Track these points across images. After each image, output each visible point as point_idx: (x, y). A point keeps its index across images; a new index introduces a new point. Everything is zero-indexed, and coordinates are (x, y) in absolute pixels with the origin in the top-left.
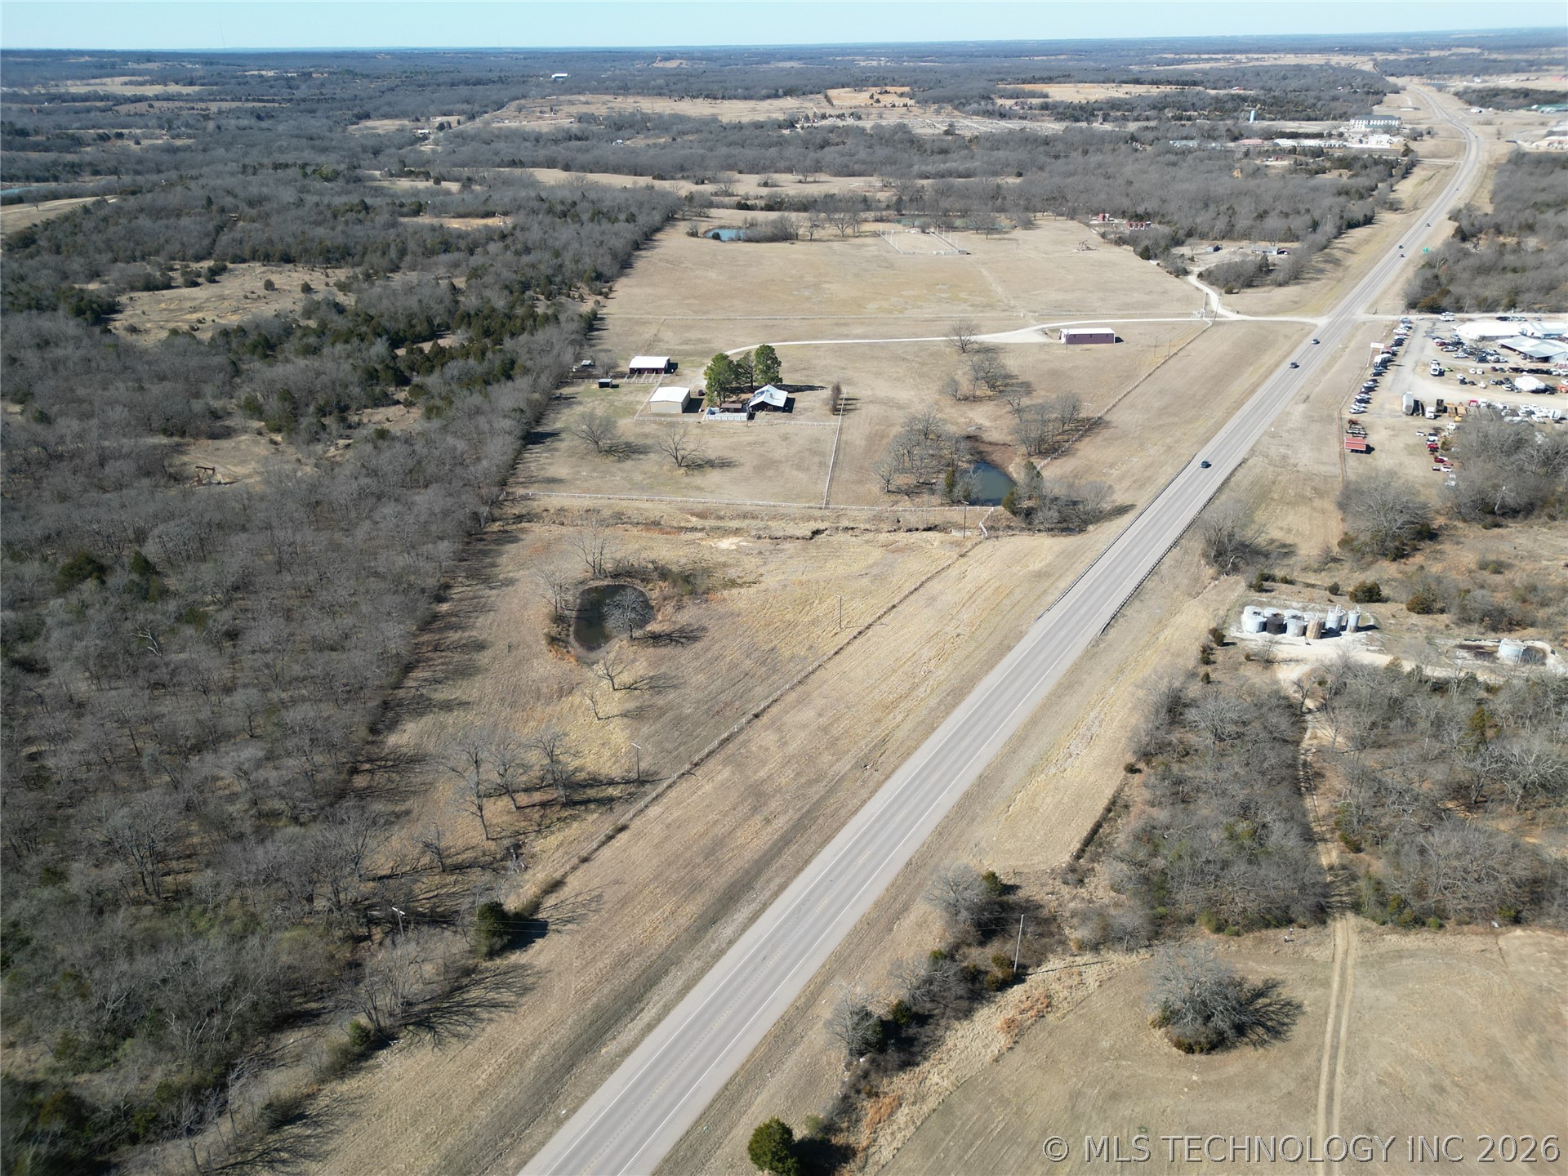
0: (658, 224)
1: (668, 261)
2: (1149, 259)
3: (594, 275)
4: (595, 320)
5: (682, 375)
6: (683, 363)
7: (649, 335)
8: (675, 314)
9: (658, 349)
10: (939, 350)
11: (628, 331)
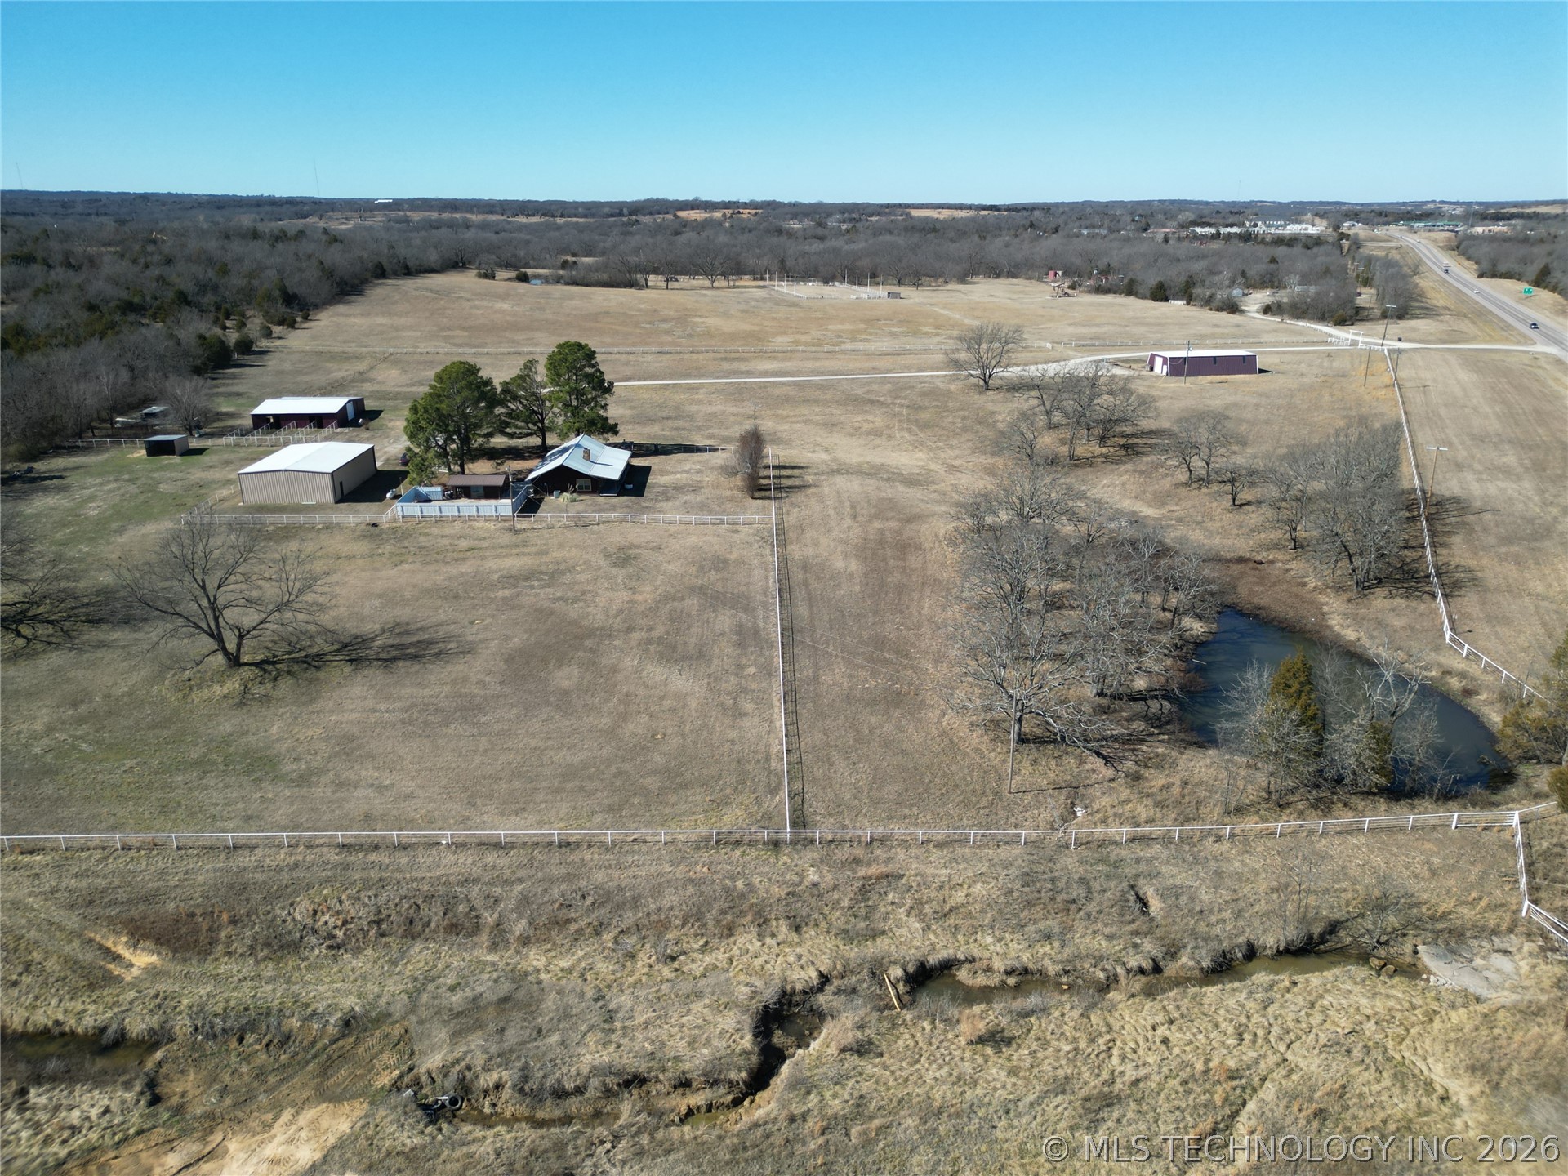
2: (1166, 300)
3: (277, 293)
4: (243, 354)
5: (381, 430)
6: (396, 410)
7: (348, 373)
8: (416, 348)
9: (353, 392)
10: (935, 387)
11: (305, 368)
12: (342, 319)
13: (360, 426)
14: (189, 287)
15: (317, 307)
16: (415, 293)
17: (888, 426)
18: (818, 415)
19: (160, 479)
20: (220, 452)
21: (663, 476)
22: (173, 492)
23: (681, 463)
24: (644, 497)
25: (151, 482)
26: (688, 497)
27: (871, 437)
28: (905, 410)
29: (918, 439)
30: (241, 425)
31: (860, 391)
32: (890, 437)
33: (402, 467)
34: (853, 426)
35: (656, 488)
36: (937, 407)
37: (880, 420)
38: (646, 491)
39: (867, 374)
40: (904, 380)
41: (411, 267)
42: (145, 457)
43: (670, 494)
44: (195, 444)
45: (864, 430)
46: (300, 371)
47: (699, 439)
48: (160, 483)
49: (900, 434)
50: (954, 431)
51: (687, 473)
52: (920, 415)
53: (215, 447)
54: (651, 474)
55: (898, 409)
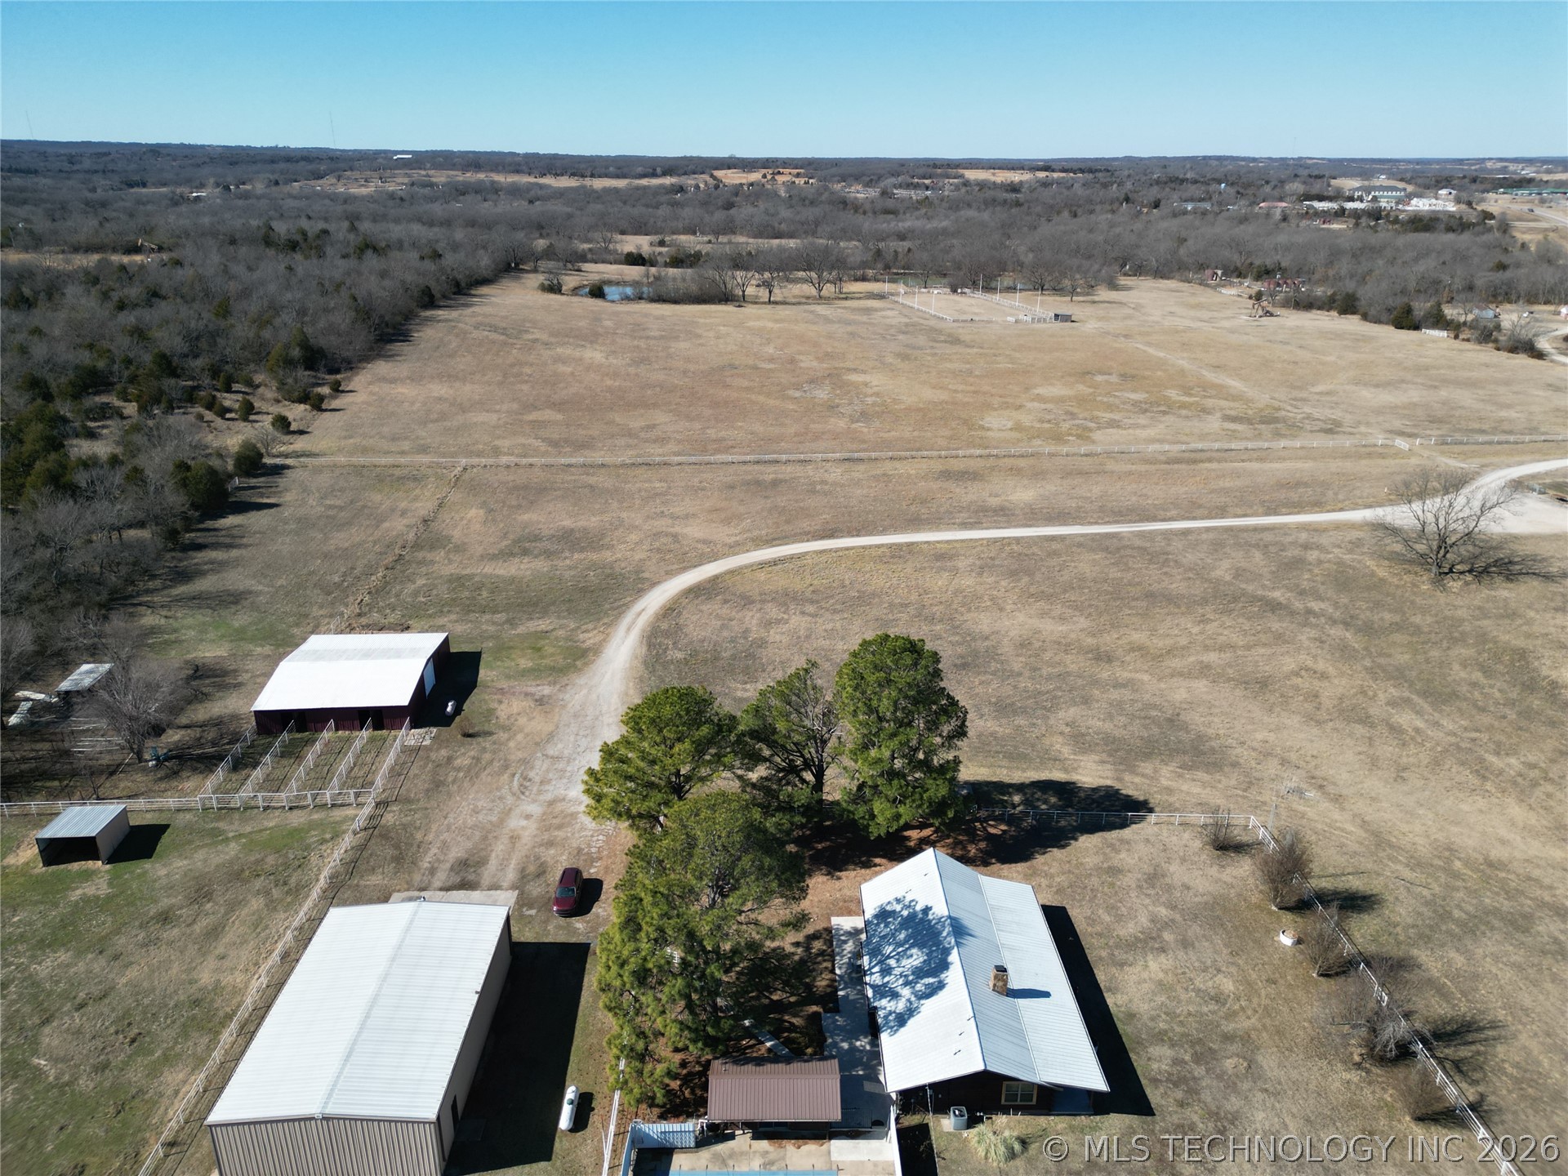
0: (485, 273)
1: (494, 329)
2: (1416, 327)
3: (296, 352)
4: (249, 474)
5: (490, 734)
6: (503, 649)
7: (405, 521)
8: (496, 452)
9: (420, 582)
10: (1340, 563)
11: (341, 508)
12: (386, 388)
14: (174, 344)
15: (350, 365)
16: (476, 334)
17: (1364, 693)
18: (1207, 648)
19: (49, 994)
20: (190, 842)
21: (1122, 965)
22: (66, 1078)
23: (1112, 885)
24: (1157, 1118)
25: (27, 1009)
26: (1260, 1116)
27: (1360, 730)
28: (1348, 635)
29: (1453, 740)
30: (235, 717)
31: (1222, 571)
32: (1395, 730)
33: (562, 921)
34: (1297, 688)
35: (1151, 1050)
36: (1398, 627)
37: (1331, 670)
38: (1139, 1072)
39: (1194, 518)
40: (1268, 537)
41: (460, 277)
42: (40, 868)
43: (1206, 1096)
44: (144, 811)
45: (1327, 703)
46: (333, 518)
47: (1066, 751)
48: (46, 1022)
49: (1405, 719)
50: (1504, 717)
51: (1163, 950)
52: (1390, 656)
53: (181, 815)
54: (1092, 955)
55: (1336, 632)
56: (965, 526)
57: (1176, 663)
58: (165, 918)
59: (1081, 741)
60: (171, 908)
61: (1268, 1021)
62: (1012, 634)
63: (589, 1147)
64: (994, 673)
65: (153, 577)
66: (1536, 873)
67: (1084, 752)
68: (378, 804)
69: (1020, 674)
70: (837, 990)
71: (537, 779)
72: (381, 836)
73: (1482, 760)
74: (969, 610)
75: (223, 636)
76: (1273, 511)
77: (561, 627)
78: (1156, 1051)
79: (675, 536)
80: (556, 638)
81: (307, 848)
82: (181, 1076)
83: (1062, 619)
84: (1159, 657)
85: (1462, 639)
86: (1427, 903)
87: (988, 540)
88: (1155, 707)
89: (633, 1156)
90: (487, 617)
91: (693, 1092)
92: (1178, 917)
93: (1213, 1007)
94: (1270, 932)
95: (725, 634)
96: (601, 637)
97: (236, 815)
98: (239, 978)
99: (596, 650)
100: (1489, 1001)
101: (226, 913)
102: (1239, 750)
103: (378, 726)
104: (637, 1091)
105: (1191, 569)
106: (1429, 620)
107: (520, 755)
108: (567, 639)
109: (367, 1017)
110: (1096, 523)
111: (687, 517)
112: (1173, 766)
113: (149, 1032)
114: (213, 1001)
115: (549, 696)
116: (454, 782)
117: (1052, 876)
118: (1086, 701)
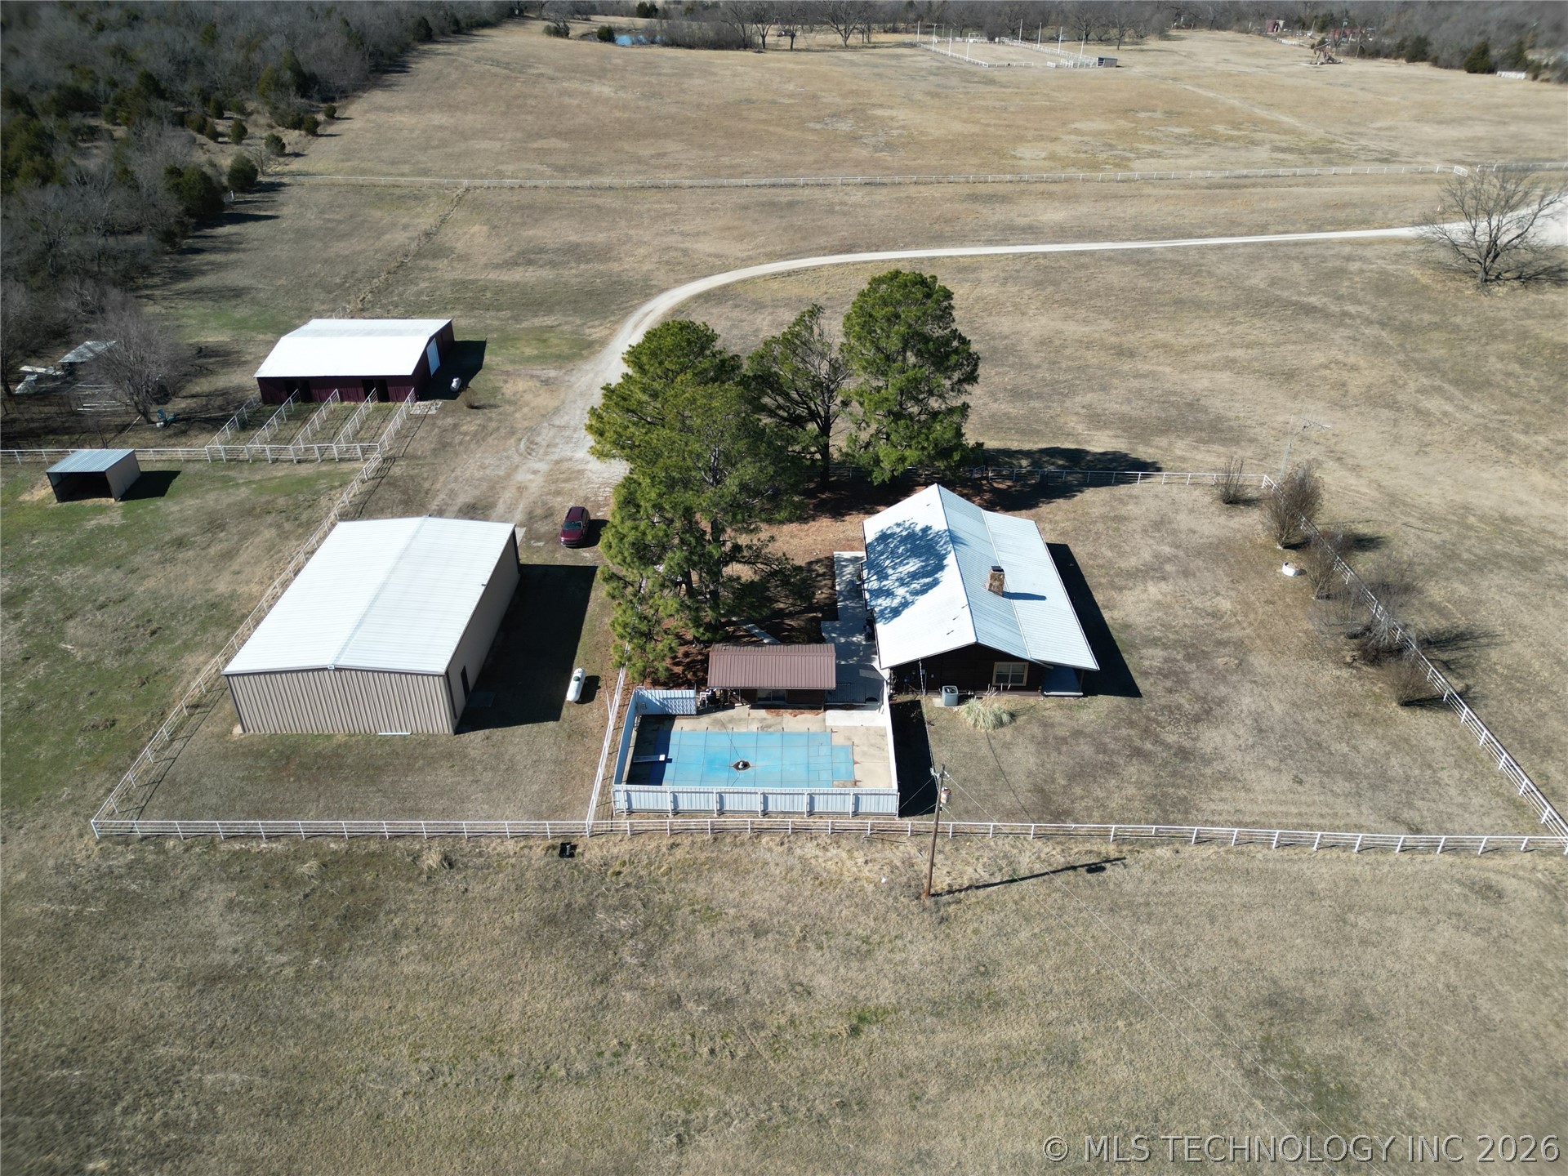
0: (488, 16)
1: (498, 63)
2: (1491, 70)
3: (287, 76)
4: (243, 190)
5: (495, 406)
6: (507, 340)
7: (407, 234)
8: (500, 175)
9: (423, 285)
10: (1383, 272)
11: (340, 222)
12: (382, 117)
13: (453, 395)
14: (160, 65)
15: (347, 94)
16: (477, 67)
17: (1393, 381)
18: (1234, 346)
19: (71, 598)
20: (201, 486)
21: (1120, 589)
22: (93, 658)
23: (1117, 529)
24: (1145, 699)
25: (51, 608)
26: (1247, 700)
27: (1385, 413)
28: (1384, 334)
29: (1481, 421)
30: (240, 389)
31: (1258, 279)
32: (1421, 413)
33: (570, 551)
34: (1325, 379)
35: (1144, 651)
36: (1436, 327)
37: (1362, 364)
38: (1130, 667)
39: (1232, 235)
40: (1309, 251)
41: (459, 16)
42: (54, 503)
43: (1195, 685)
44: (152, 458)
45: (1353, 389)
46: (333, 230)
47: (1080, 428)
48: (69, 618)
49: (1434, 404)
50: (1538, 402)
51: (1164, 578)
52: (1425, 351)
53: (191, 465)
54: (1090, 582)
55: (1371, 331)
56: (990, 242)
57: (1201, 358)
58: (180, 543)
59: (1096, 419)
60: (186, 535)
61: (1263, 632)
62: (1033, 334)
63: (596, 714)
64: (1012, 366)
65: (152, 275)
66: (1551, 527)
67: (1098, 428)
68: (384, 460)
69: (1038, 367)
70: (836, 602)
71: (544, 443)
72: (389, 484)
73: (1508, 438)
74: (990, 315)
75: (224, 325)
76: (1320, 229)
77: (566, 323)
78: (1148, 652)
79: (685, 252)
80: (562, 332)
81: (317, 493)
82: (201, 659)
83: (1085, 321)
84: (1183, 353)
85: (1503, 336)
86: (1436, 547)
87: (1014, 255)
88: (1175, 393)
89: (637, 720)
90: (492, 313)
91: (695, 674)
92: (1181, 554)
93: (1209, 620)
94: (1272, 566)
95: (735, 332)
96: (607, 332)
97: (246, 467)
98: (255, 589)
99: (603, 342)
100: (1488, 618)
101: (240, 540)
102: (1258, 430)
103: (384, 397)
104: (640, 664)
105: (1223, 279)
106: (1469, 320)
107: (526, 424)
108: (573, 333)
109: (376, 598)
110: (1129, 240)
111: (698, 234)
112: (1188, 440)
113: (168, 627)
114: (229, 605)
115: (556, 378)
116: (461, 443)
117: (1057, 522)
118: (1104, 388)
